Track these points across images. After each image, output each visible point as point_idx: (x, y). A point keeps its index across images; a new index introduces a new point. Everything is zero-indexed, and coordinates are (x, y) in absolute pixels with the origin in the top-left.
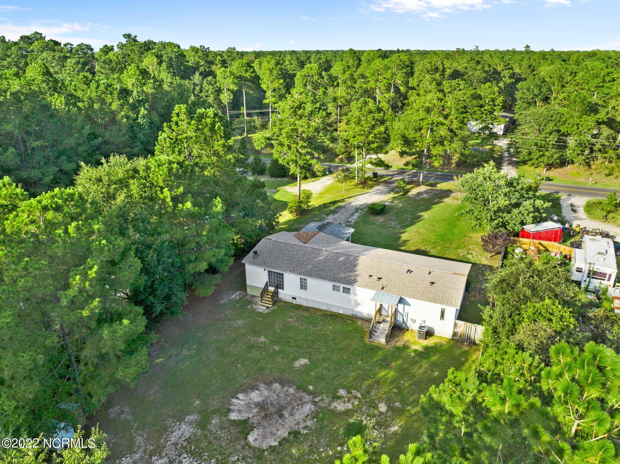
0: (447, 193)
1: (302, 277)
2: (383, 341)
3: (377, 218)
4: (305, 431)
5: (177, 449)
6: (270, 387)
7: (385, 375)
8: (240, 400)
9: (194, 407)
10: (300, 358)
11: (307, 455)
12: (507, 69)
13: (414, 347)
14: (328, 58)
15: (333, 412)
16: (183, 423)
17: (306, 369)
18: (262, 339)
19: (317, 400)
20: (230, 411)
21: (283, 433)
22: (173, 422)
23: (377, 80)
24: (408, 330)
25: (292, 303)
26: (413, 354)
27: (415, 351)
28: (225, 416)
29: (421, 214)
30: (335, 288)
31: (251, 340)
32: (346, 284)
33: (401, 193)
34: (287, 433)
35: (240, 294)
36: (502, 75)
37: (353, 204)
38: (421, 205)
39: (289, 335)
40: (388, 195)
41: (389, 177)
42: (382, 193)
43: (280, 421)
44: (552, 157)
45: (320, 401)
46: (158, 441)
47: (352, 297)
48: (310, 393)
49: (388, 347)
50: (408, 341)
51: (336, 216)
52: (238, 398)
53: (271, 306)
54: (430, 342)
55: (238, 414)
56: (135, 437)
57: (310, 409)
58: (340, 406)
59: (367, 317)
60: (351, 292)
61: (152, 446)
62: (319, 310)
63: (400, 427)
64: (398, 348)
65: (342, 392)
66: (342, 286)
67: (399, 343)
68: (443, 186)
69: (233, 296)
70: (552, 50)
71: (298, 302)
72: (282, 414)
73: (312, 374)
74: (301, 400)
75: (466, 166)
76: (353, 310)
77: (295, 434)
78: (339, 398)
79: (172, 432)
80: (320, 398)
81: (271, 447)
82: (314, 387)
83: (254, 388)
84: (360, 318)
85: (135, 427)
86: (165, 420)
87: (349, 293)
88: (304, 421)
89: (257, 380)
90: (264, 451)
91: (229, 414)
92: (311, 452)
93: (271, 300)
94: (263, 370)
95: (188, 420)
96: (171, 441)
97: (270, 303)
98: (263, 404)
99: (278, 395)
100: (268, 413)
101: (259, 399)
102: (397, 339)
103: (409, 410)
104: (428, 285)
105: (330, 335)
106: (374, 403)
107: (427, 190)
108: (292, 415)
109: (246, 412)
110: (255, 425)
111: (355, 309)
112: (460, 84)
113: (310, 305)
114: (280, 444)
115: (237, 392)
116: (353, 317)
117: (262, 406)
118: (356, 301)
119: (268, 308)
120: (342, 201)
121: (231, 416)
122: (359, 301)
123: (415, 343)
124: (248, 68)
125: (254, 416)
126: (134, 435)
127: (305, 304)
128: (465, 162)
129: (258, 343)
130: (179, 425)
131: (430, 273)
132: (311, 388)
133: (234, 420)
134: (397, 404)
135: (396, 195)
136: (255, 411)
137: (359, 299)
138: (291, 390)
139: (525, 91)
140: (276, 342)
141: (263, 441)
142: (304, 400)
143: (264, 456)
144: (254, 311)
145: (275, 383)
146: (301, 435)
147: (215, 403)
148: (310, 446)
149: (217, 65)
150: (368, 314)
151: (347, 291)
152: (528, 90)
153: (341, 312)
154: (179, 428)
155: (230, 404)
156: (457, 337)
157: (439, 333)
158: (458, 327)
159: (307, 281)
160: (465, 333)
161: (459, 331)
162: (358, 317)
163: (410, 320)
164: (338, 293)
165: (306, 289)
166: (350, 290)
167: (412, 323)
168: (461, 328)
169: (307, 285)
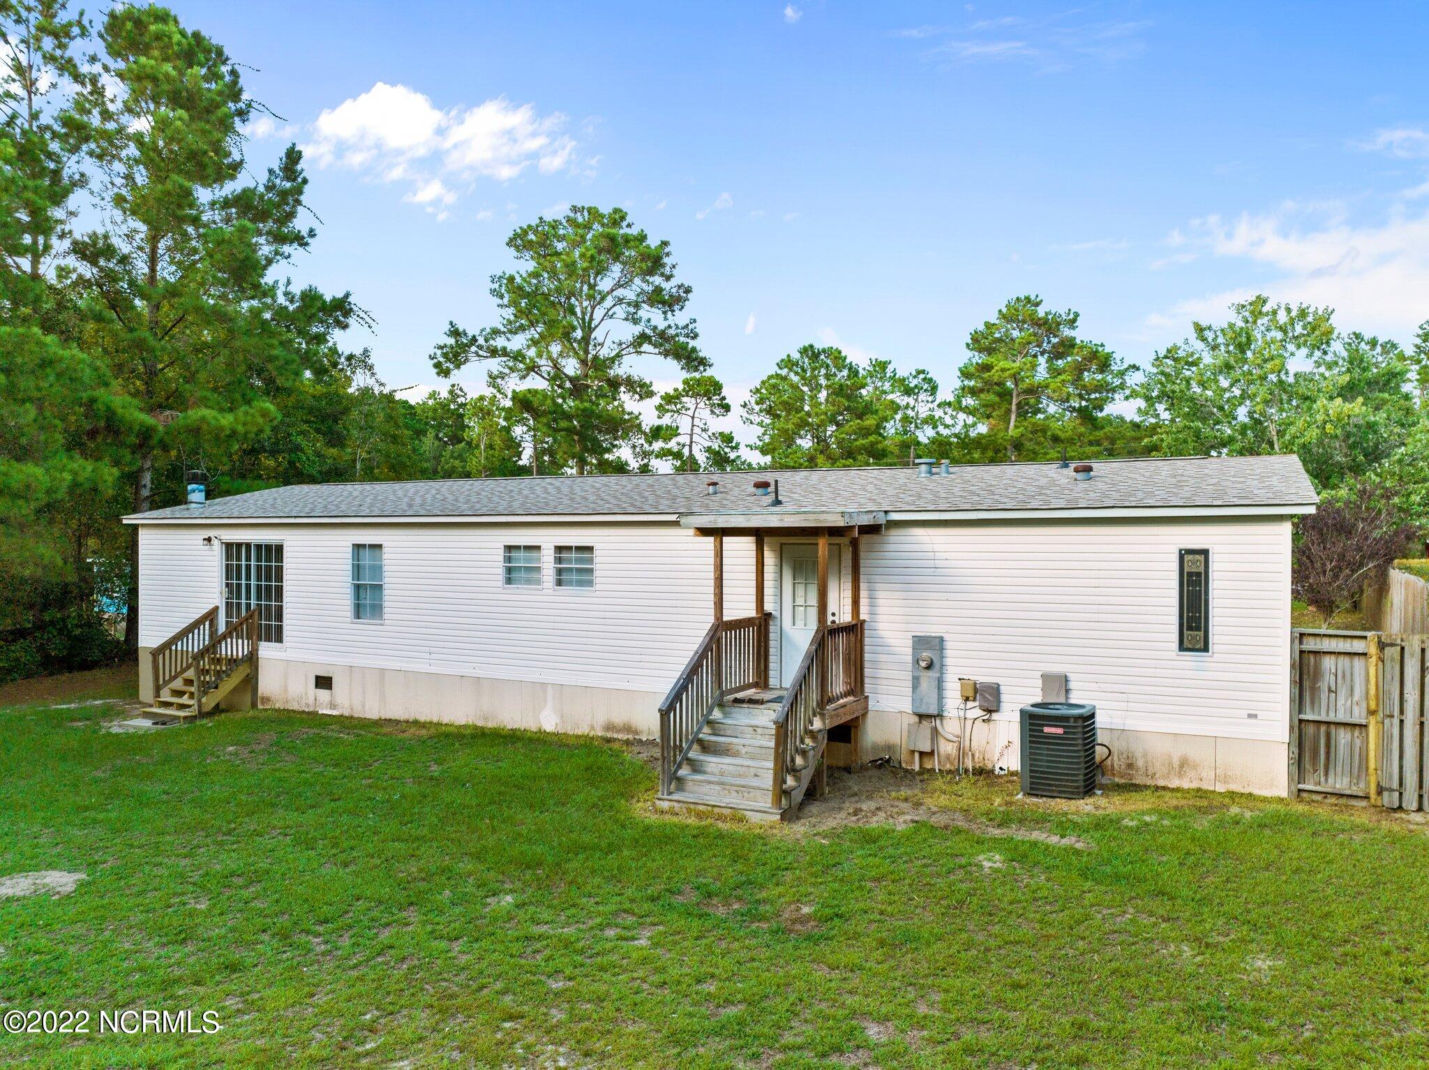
1: (362, 539)
25: (313, 714)
71: (341, 701)
76: (612, 695)
84: (649, 743)
87: (587, 579)
97: (189, 701)
113: (397, 707)
116: (610, 740)
127: (372, 706)
156: (1326, 774)
157: (1182, 766)
158: (1330, 690)
159: (385, 556)
160: (1396, 721)
161: (1341, 717)
162: (640, 741)
163: (958, 694)
164: (530, 592)
165: (377, 610)
166: (591, 561)
167: (978, 712)
168: (1352, 695)
169: (386, 580)
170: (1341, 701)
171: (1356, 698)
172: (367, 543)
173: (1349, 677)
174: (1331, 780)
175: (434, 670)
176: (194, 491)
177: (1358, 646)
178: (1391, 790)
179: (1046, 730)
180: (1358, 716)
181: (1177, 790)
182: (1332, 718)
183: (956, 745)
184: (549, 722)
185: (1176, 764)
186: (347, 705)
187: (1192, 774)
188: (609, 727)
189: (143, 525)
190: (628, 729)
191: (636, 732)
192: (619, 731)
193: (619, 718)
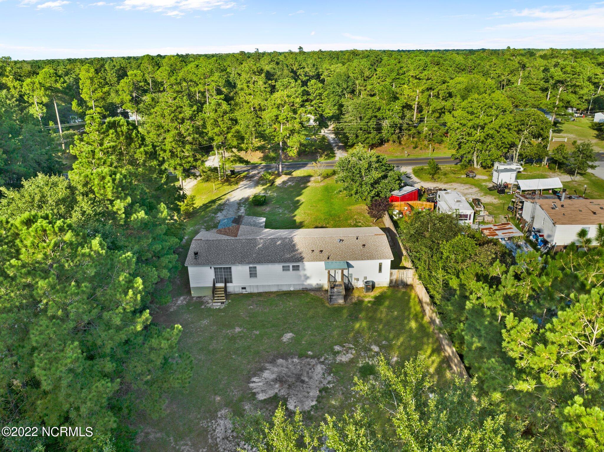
0: (306, 179)
1: (251, 266)
2: (341, 301)
3: (264, 208)
4: (331, 385)
5: (230, 441)
6: (276, 363)
7: (360, 326)
8: (257, 382)
9: (218, 403)
10: (284, 334)
11: (346, 401)
12: (301, 68)
13: (367, 300)
14: (122, 65)
15: (341, 364)
16: (218, 420)
17: (295, 341)
18: (238, 330)
19: (322, 360)
20: (254, 394)
21: (314, 393)
22: (207, 422)
23: (205, 84)
24: (353, 288)
25: (242, 293)
26: (369, 305)
27: (369, 302)
28: (254, 400)
29: (297, 198)
30: (286, 269)
31: (228, 333)
32: (296, 262)
33: (268, 185)
34: (318, 392)
35: (185, 299)
36: (298, 73)
37: (232, 200)
38: (292, 192)
39: (259, 319)
40: (257, 188)
41: (246, 173)
42: (250, 187)
43: (305, 385)
44: (375, 138)
45: (325, 360)
46: (206, 442)
47: (302, 273)
48: (312, 357)
49: (347, 305)
50: (359, 296)
51: (224, 212)
52: (254, 382)
53: (225, 301)
54: (376, 293)
55: (264, 394)
56: (179, 449)
57: (322, 369)
58: (345, 358)
59: (317, 287)
60: (300, 268)
61: (204, 448)
62: (271, 293)
63: (397, 357)
64: (356, 304)
65: (337, 348)
66: (291, 265)
67: (353, 300)
68: (298, 173)
69: (179, 302)
70: (320, 50)
71: (248, 290)
72: (302, 380)
73: (303, 342)
74: (309, 365)
75: (306, 155)
76: (303, 284)
77: (324, 390)
78: (338, 352)
79: (214, 431)
80: (323, 358)
81: (312, 406)
82: (312, 351)
83: (262, 369)
84: (310, 290)
85: (172, 441)
86: (198, 424)
87: (298, 270)
88: (324, 378)
89: (260, 363)
90: (309, 412)
91: (257, 397)
92: (347, 398)
93: (223, 295)
94: (258, 353)
95: (221, 415)
96: (219, 437)
97: (224, 298)
98: (279, 378)
99: (287, 368)
100: (290, 383)
101: (274, 376)
102: (350, 298)
103: (395, 344)
104: (362, 247)
105: (295, 309)
106: (366, 347)
107: (289, 178)
108: (311, 378)
109: (269, 389)
110: (286, 396)
111: (305, 283)
112: (290, 83)
113: (261, 290)
114: (319, 402)
115: (250, 378)
116: (304, 291)
117: (280, 380)
118: (305, 275)
119: (222, 303)
120: (219, 199)
121: (259, 397)
122: (308, 275)
123: (365, 296)
124: (58, 78)
125: (280, 390)
126: (177, 447)
127: (256, 291)
128: (305, 151)
129: (236, 334)
130: (216, 422)
131: (357, 239)
132: (310, 353)
133: (265, 399)
134: (384, 342)
135: (265, 187)
136: (277, 386)
137: (308, 273)
138: (296, 360)
139: (335, 86)
140: (253, 328)
141: (303, 405)
142: (312, 364)
143: (313, 415)
144: (210, 309)
145: (278, 359)
146: (330, 389)
147: (236, 394)
148: (343, 394)
149: (8, 76)
150: (317, 284)
151: (296, 268)
152: (338, 85)
153: (292, 289)
154: (218, 425)
155: (251, 389)
156: (392, 283)
158: (393, 275)
159: (257, 268)
162: (308, 290)
164: (288, 272)
165: (256, 276)
167: (356, 281)
169: (257, 272)
171: (396, 276)
172: (253, 266)
175: (269, 284)
181: (378, 287)
182: (393, 278)
183: (353, 285)
185: (378, 284)
188: (303, 289)
189: (189, 266)
190: (306, 288)
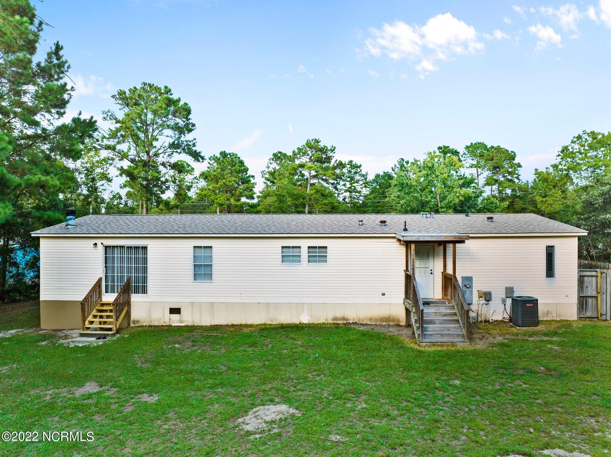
1: (199, 244)
2: (456, 339)
10: (254, 406)
25: (168, 327)
49: (479, 347)
60: (329, 256)
62: (247, 326)
64: (504, 345)
66: (305, 244)
67: (491, 339)
71: (186, 319)
84: (355, 323)
87: (324, 259)
102: (477, 336)
104: (486, 222)
113: (221, 319)
116: (337, 326)
119: (102, 337)
127: (206, 320)
151: (318, 254)
156: (586, 312)
157: (547, 313)
158: (586, 287)
159: (213, 251)
160: (605, 295)
161: (589, 294)
162: (349, 323)
163: (477, 296)
164: (295, 266)
165: (209, 276)
166: (326, 252)
167: (484, 302)
168: (592, 288)
169: (214, 262)
170: (589, 290)
171: (593, 289)
172: (203, 246)
173: (591, 283)
174: (587, 314)
175: (242, 301)
176: (71, 219)
177: (594, 274)
178: (604, 315)
179: (527, 305)
180: (594, 294)
181: (547, 321)
182: (587, 295)
183: (476, 313)
184: (305, 319)
185: (546, 312)
186: (190, 320)
187: (550, 315)
188: (335, 319)
189: (43, 237)
190: (344, 319)
191: (347, 320)
192: (339, 320)
193: (339, 315)
